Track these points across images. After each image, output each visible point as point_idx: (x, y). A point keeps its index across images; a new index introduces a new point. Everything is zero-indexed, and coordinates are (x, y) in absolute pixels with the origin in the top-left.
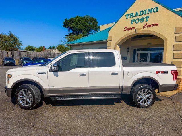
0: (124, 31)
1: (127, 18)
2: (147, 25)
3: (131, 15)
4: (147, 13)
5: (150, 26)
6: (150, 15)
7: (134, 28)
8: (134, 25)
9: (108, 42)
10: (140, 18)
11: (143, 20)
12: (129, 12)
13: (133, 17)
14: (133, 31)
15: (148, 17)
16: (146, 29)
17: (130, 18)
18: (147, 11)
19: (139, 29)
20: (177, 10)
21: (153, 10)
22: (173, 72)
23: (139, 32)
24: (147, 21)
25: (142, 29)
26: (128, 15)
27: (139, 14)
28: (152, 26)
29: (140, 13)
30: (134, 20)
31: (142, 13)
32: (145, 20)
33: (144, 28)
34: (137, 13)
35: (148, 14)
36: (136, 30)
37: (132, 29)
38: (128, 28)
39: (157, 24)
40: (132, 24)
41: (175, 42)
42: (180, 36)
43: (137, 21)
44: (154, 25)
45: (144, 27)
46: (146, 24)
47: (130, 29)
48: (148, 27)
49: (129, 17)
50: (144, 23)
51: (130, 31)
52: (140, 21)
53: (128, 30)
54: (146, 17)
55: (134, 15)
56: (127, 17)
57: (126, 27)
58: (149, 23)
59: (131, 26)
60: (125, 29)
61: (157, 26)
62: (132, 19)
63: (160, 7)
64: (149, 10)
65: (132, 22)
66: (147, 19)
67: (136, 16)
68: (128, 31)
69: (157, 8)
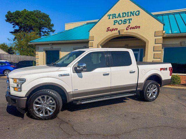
0: (107, 31)
1: (109, 19)
2: (130, 27)
3: (114, 16)
4: (129, 15)
5: (133, 28)
6: (132, 17)
7: (117, 29)
8: (117, 26)
9: (90, 42)
10: (123, 19)
11: (126, 22)
12: (111, 12)
13: (115, 18)
14: (116, 32)
15: (131, 19)
16: (129, 31)
17: (113, 18)
18: (129, 14)
19: (123, 30)
20: (153, 13)
21: (135, 13)
22: (170, 69)
23: (122, 33)
24: (129, 23)
25: (125, 31)
26: (111, 15)
27: (121, 15)
28: (135, 28)
29: (123, 15)
30: (116, 21)
31: (124, 15)
32: (128, 22)
34: (119, 14)
35: (131, 16)
36: (119, 32)
37: (115, 30)
38: (111, 28)
39: (139, 27)
40: (114, 24)
41: (155, 44)
42: (158, 39)
43: (120, 22)
44: (136, 27)
45: (127, 29)
46: (129, 25)
47: (113, 30)
48: (130, 29)
49: (111, 17)
50: (127, 24)
51: (113, 32)
52: (123, 22)
53: (111, 30)
54: (129, 19)
55: (117, 16)
56: (109, 17)
57: (109, 28)
58: (132, 25)
59: (114, 27)
60: (107, 29)
61: (139, 28)
62: (115, 19)
63: (141, 11)
64: (131, 12)
65: (115, 23)
66: (129, 21)
67: (119, 17)
68: (110, 32)
69: (139, 11)
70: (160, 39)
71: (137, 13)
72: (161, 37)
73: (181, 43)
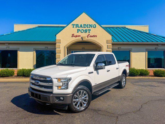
0: (72, 37)
1: (73, 27)
2: (90, 36)
3: (77, 26)
4: (89, 27)
5: (92, 36)
6: (91, 28)
7: (80, 36)
9: (57, 44)
10: (84, 29)
11: (87, 31)
13: (78, 27)
14: (80, 38)
15: (90, 30)
16: (89, 38)
17: (76, 27)
18: (89, 26)
21: (92, 25)
24: (89, 32)
25: (86, 38)
26: (74, 25)
27: (83, 26)
28: (93, 37)
30: (79, 30)
31: (85, 26)
32: (88, 31)
33: (87, 37)
34: (81, 25)
35: (90, 27)
36: (82, 38)
37: (78, 37)
38: (75, 35)
39: (96, 36)
40: (78, 32)
41: (108, 48)
42: (109, 45)
43: (82, 31)
44: (94, 36)
46: (89, 34)
47: (77, 36)
48: (90, 37)
49: (75, 26)
50: (87, 33)
51: (77, 38)
52: (84, 31)
53: (75, 36)
54: (89, 30)
55: (79, 26)
56: (73, 26)
57: (74, 34)
58: (91, 34)
59: (78, 34)
60: (72, 35)
61: (96, 37)
62: (78, 28)
63: (97, 25)
66: (89, 31)
67: (81, 27)
68: (75, 37)
69: (95, 25)
70: (110, 45)
71: (94, 26)
72: (111, 44)
73: (118, 48)
